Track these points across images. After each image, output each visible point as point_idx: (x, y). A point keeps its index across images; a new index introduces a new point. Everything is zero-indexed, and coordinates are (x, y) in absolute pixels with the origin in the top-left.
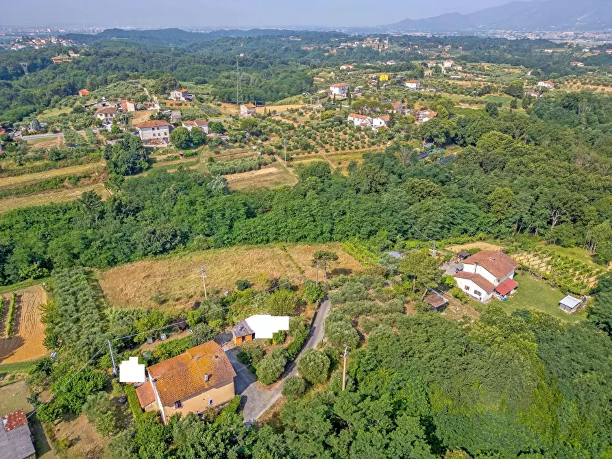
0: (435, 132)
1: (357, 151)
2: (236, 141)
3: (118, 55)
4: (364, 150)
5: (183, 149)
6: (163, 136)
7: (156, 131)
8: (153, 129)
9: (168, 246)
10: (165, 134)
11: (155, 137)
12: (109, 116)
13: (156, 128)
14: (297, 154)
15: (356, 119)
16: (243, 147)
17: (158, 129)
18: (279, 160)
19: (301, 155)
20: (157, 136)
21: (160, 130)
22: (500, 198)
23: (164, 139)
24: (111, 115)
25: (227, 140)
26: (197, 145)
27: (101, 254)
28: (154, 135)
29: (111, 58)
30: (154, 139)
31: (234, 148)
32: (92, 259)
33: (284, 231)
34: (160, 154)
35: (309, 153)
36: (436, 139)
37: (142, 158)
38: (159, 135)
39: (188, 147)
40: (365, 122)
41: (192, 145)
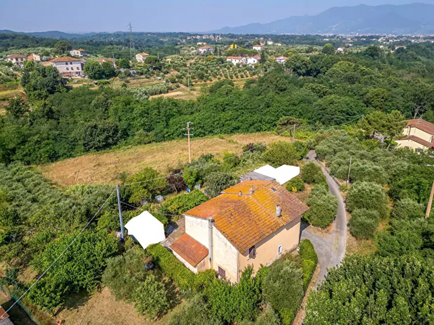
0: (298, 64)
1: (242, 79)
2: (142, 74)
3: (14, 38)
4: (247, 78)
5: (96, 79)
6: (75, 70)
7: (69, 66)
8: (67, 64)
9: (110, 141)
10: (78, 68)
11: (68, 71)
12: (19, 60)
13: (69, 63)
14: (196, 82)
15: (234, 60)
16: (148, 78)
17: (71, 63)
18: (182, 86)
19: (199, 83)
20: (70, 70)
21: (73, 65)
22: (377, 95)
23: (77, 73)
24: (22, 59)
25: (134, 73)
26: (108, 77)
27: (40, 148)
28: (68, 69)
29: (8, 40)
30: (67, 73)
31: (141, 78)
32: (30, 155)
33: (218, 124)
34: (76, 83)
35: (205, 81)
36: (299, 70)
37: (60, 84)
38: (72, 69)
39: (100, 78)
40: (241, 61)
41: (104, 76)
